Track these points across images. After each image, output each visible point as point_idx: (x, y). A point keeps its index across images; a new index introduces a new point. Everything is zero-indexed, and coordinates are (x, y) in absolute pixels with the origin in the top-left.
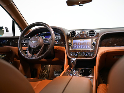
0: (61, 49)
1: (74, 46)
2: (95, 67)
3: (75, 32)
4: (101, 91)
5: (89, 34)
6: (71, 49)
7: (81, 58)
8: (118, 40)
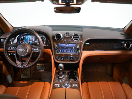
0: (47, 52)
1: (60, 50)
2: (78, 69)
3: (60, 35)
4: (84, 91)
5: (74, 37)
6: (57, 53)
7: (67, 62)
8: (98, 44)
